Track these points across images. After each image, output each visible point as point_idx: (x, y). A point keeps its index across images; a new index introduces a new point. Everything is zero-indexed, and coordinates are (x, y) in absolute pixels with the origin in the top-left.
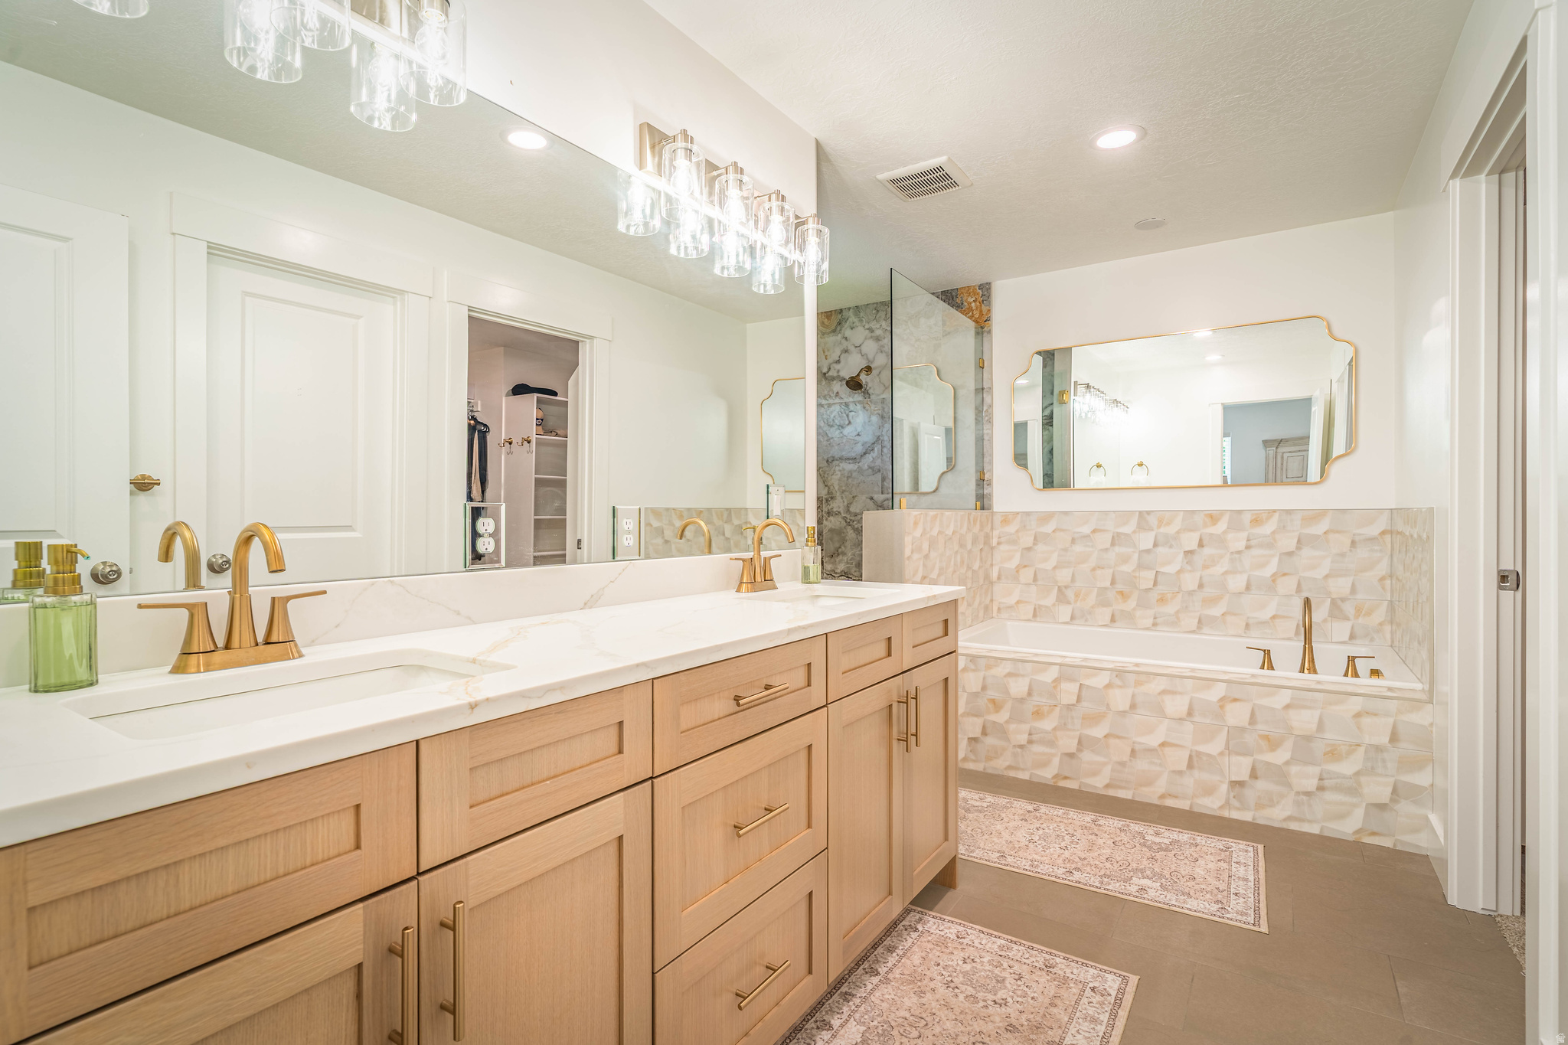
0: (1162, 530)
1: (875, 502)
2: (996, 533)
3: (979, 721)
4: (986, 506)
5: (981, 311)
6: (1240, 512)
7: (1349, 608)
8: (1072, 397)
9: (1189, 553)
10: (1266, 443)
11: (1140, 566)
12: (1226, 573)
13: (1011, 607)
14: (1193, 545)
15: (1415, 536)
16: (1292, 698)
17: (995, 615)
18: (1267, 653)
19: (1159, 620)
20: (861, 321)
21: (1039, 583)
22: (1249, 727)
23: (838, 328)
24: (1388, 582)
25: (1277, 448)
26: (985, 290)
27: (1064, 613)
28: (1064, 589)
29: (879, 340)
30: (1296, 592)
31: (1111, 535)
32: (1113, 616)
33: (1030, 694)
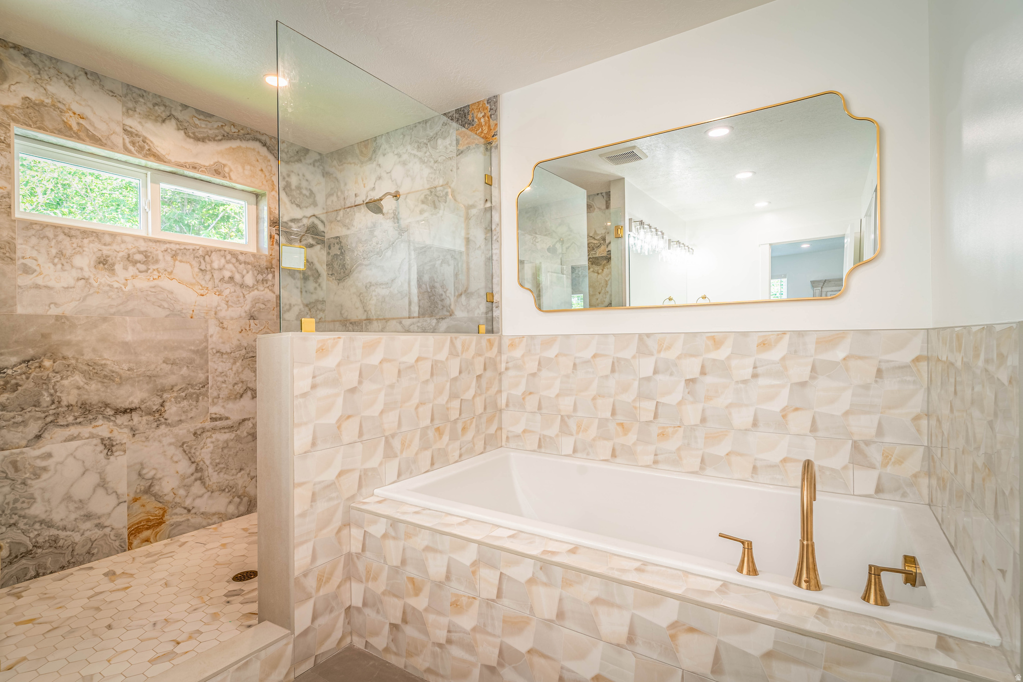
0: (663, 355)
1: (403, 327)
2: (504, 357)
3: (399, 603)
4: (495, 330)
5: (489, 126)
6: (745, 334)
7: (875, 454)
8: (627, 232)
9: (690, 382)
10: (814, 283)
11: (641, 396)
12: (729, 406)
13: (518, 436)
14: (695, 372)
15: (959, 364)
16: (775, 642)
17: (504, 443)
18: (748, 546)
19: (660, 458)
20: (391, 147)
21: (544, 411)
22: (711, 676)
23: (374, 157)
24: (924, 422)
25: (822, 288)
26: (492, 104)
27: (567, 444)
28: (566, 419)
29: (406, 164)
30: (811, 431)
31: (610, 361)
32: (614, 450)
33: (448, 578)
